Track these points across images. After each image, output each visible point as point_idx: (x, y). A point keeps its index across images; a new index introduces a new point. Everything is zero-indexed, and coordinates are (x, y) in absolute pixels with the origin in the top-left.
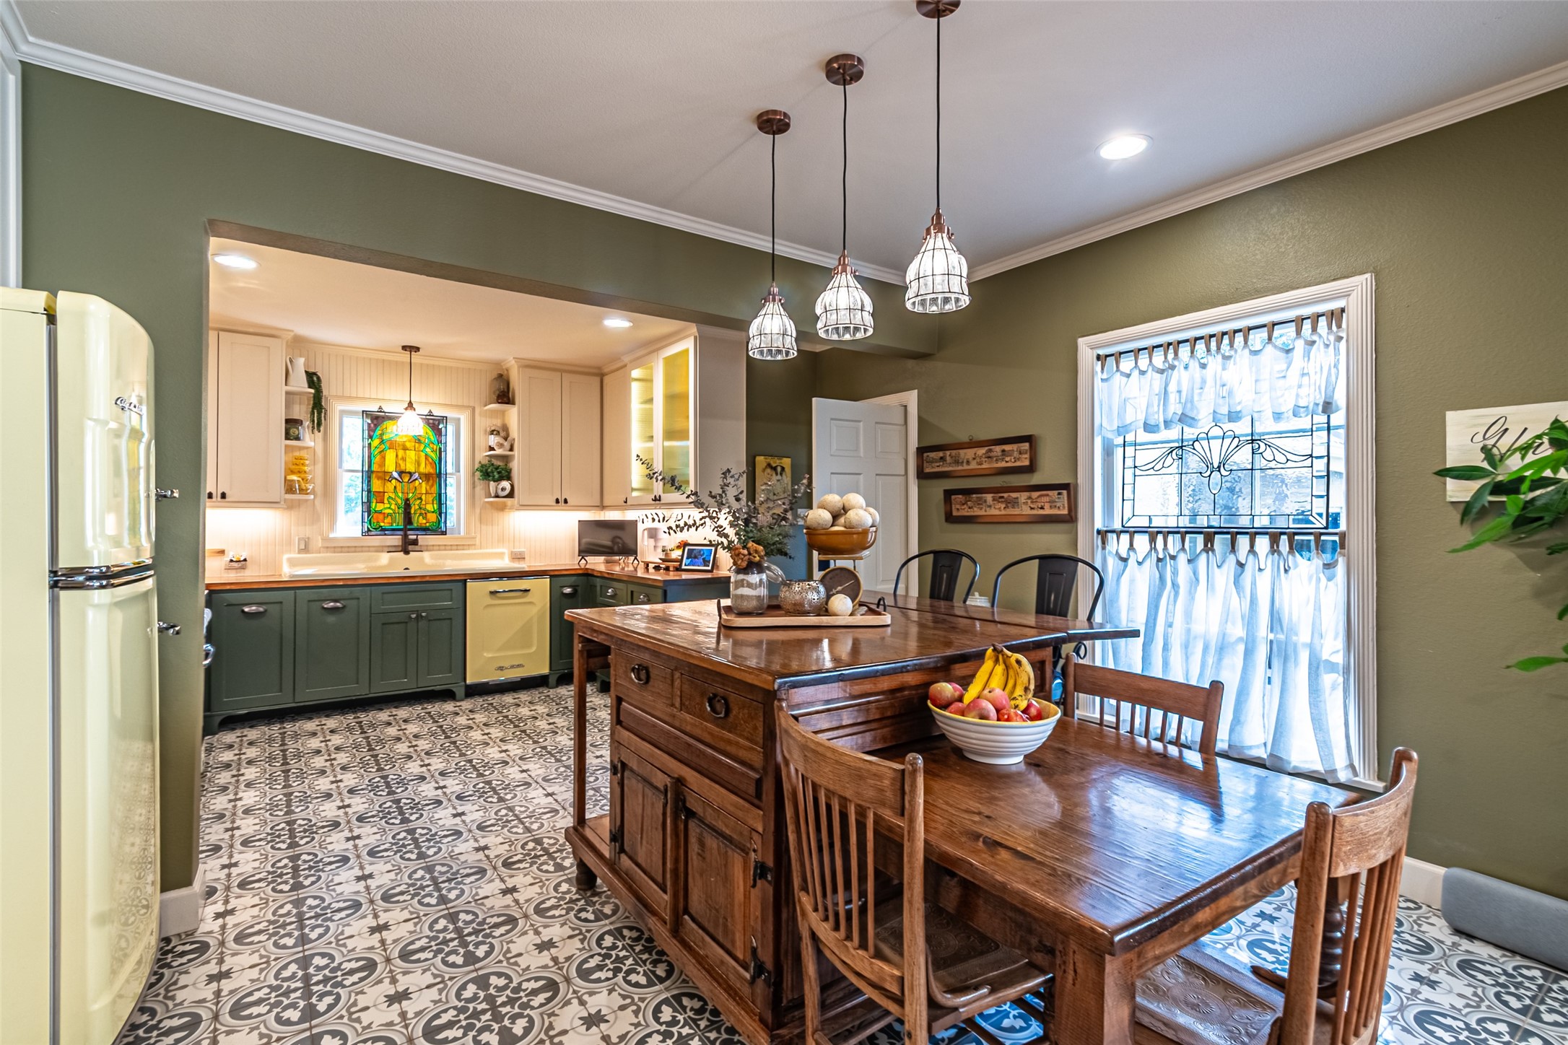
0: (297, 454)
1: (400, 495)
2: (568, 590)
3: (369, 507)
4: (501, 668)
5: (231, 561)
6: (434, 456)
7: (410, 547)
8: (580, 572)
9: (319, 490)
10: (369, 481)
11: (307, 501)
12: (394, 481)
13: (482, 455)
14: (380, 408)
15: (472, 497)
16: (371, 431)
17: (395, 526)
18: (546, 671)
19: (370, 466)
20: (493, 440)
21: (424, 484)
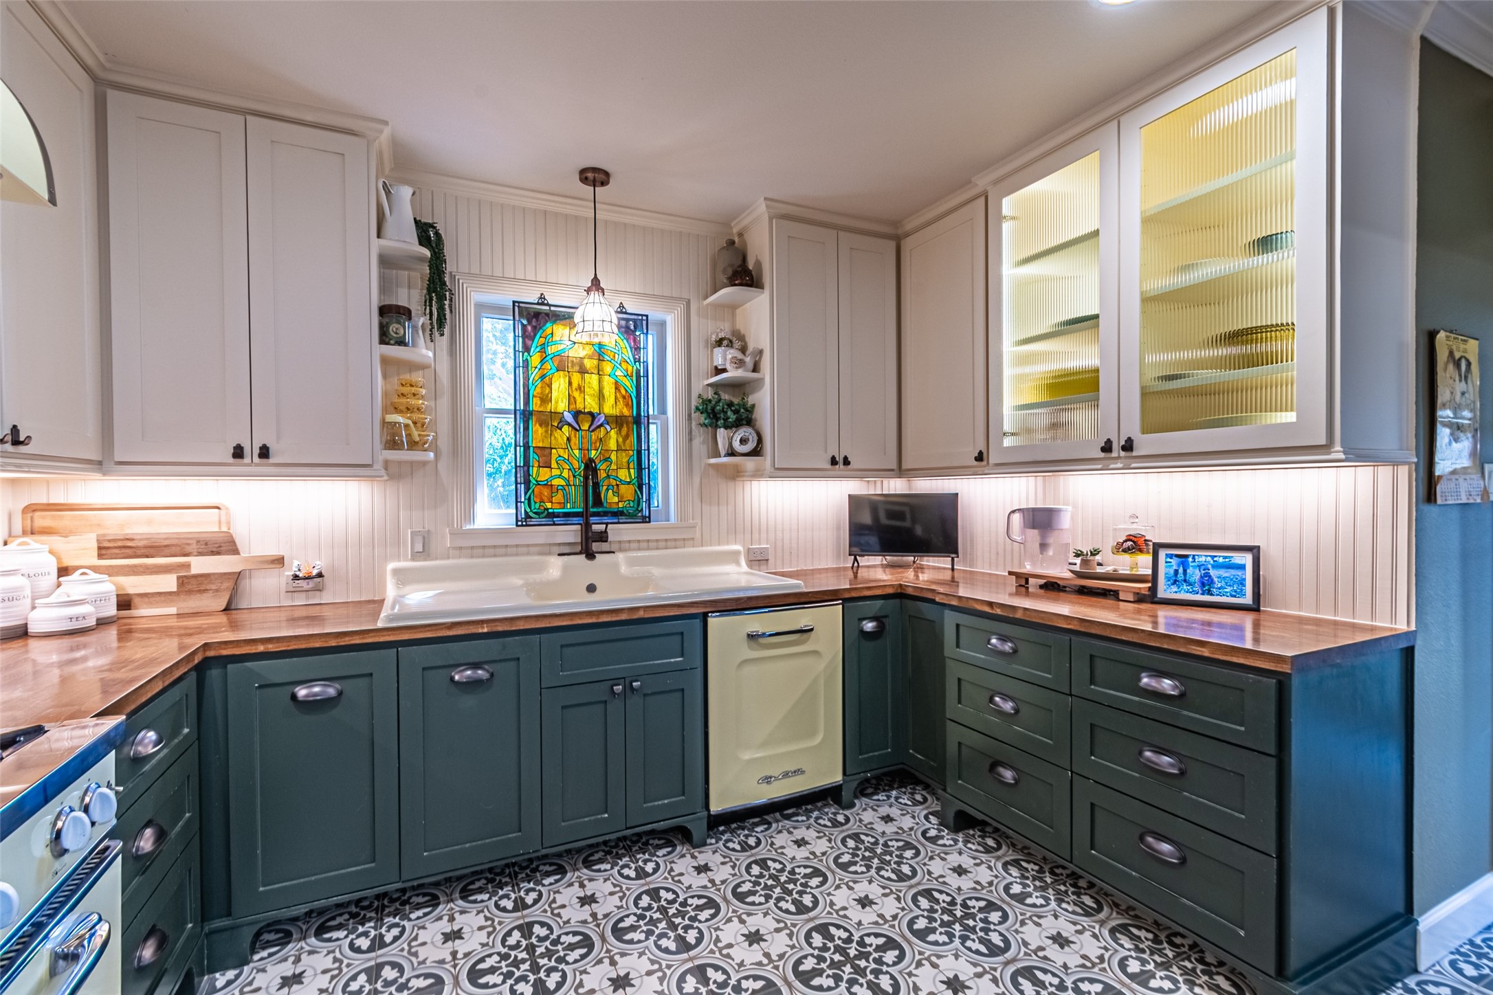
0: (406, 377)
1: (577, 452)
2: (869, 626)
3: (527, 475)
4: (768, 780)
5: (296, 577)
6: (629, 384)
7: (595, 546)
8: (891, 591)
9: (444, 443)
10: (526, 429)
11: (424, 463)
12: (566, 428)
13: (702, 384)
14: (542, 297)
15: (688, 456)
16: (528, 337)
17: (569, 508)
18: (838, 778)
19: (527, 403)
20: (721, 357)
21: (613, 433)
